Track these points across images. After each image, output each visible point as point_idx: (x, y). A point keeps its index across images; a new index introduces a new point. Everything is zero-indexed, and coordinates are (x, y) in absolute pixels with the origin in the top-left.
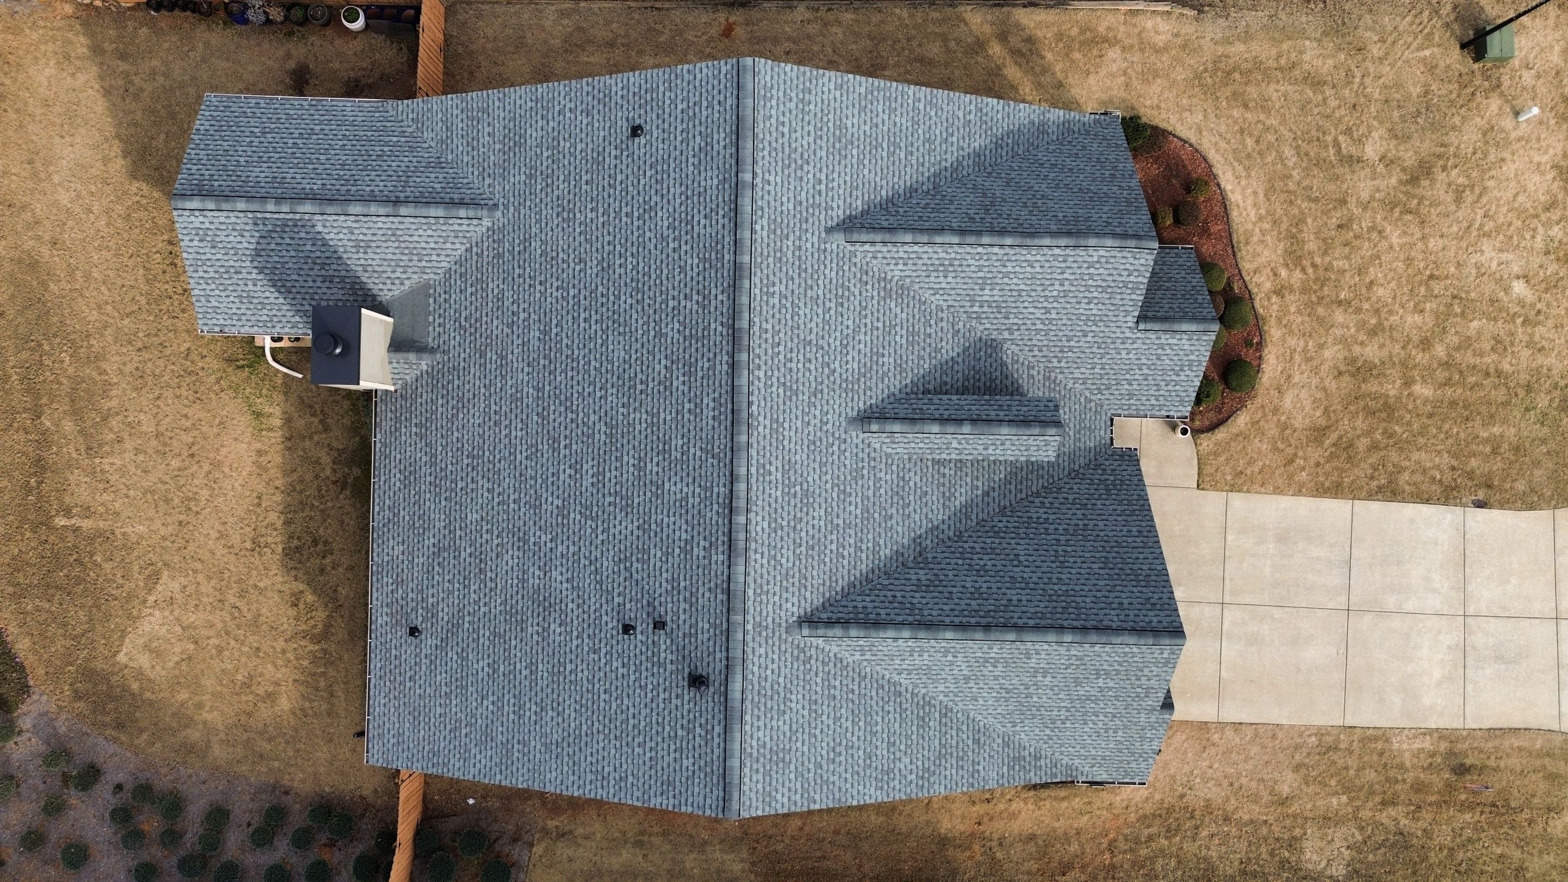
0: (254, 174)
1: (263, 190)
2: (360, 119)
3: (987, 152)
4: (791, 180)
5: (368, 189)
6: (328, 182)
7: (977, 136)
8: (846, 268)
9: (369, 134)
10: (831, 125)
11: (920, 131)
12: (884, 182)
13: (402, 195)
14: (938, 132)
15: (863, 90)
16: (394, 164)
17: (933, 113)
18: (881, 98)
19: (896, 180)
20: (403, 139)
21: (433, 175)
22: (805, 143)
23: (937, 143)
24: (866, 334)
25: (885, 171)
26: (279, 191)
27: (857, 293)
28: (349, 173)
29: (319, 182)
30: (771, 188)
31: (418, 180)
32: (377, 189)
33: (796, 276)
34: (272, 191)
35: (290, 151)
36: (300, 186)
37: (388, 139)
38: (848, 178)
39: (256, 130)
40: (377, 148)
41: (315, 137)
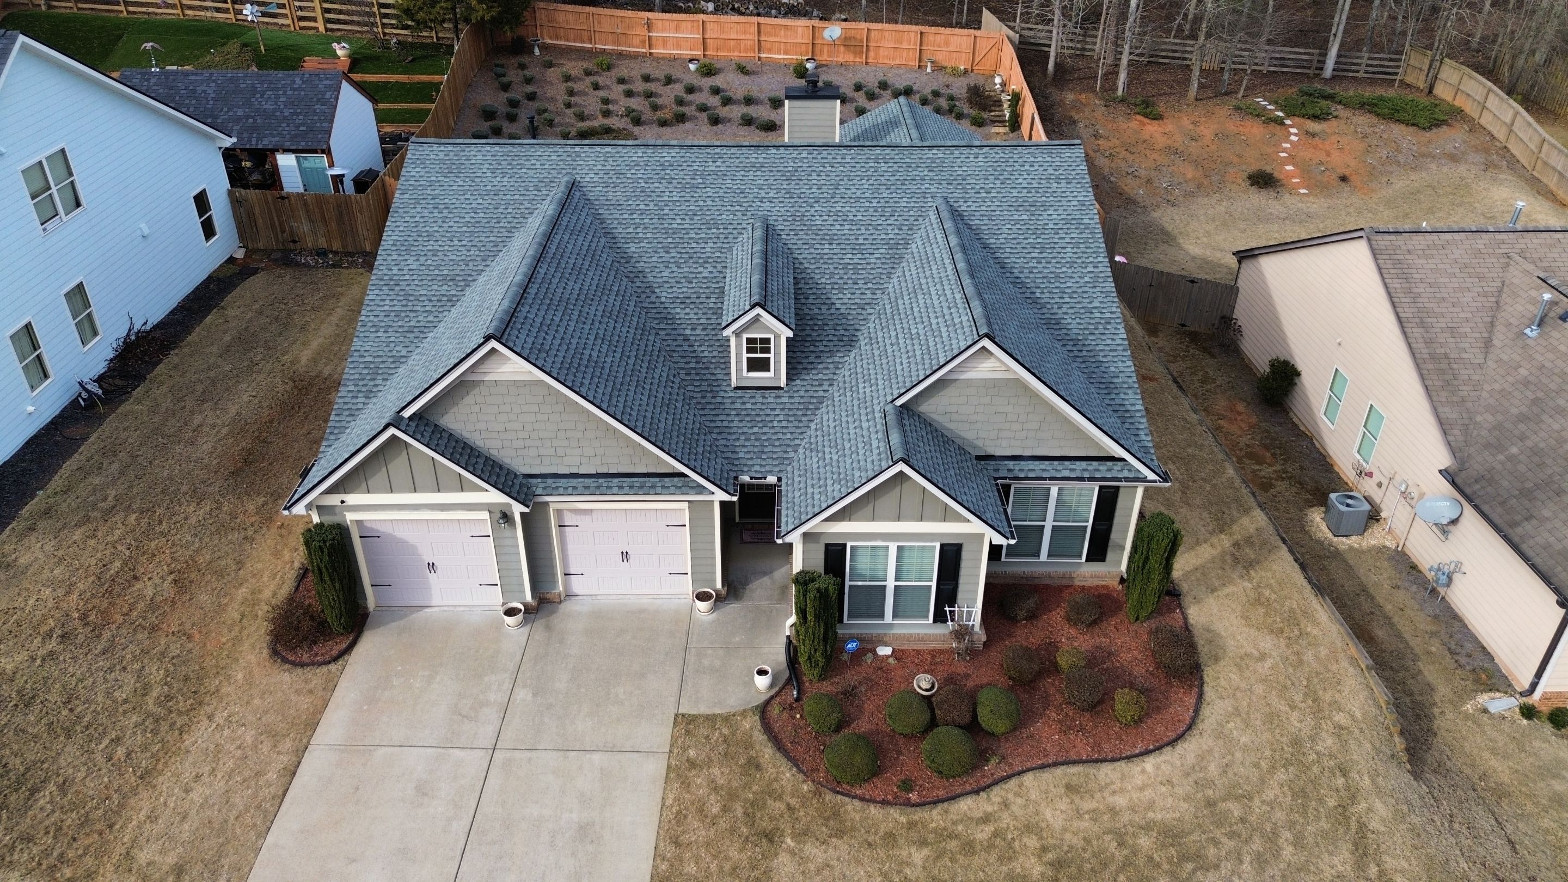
3: (1064, 331)
4: (984, 172)
7: (1078, 321)
8: (912, 213)
10: (1044, 199)
11: (1064, 269)
12: (1003, 241)
14: (1069, 284)
15: (1086, 221)
17: (1087, 279)
18: (1084, 235)
19: (1008, 250)
22: (1020, 181)
23: (1058, 284)
24: (850, 230)
25: (1014, 241)
27: (889, 222)
30: (972, 159)
33: (896, 177)
38: (998, 213)
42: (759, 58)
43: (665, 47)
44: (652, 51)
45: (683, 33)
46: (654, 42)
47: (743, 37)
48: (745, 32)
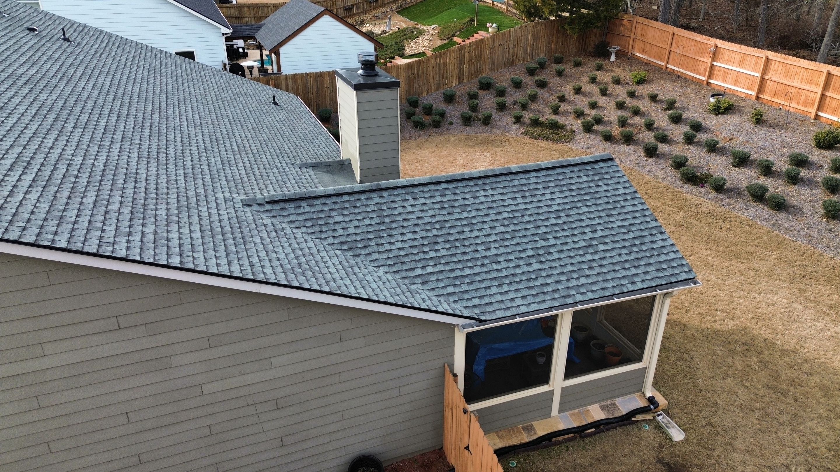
0: (558, 195)
1: (534, 180)
2: (494, 290)
5: (422, 201)
6: (472, 201)
9: (467, 271)
13: (377, 200)
16: (410, 236)
20: (419, 272)
21: (352, 230)
26: (516, 182)
28: (457, 216)
29: (482, 199)
31: (367, 222)
32: (412, 202)
34: (524, 181)
35: (544, 230)
36: (500, 191)
37: (439, 268)
39: (601, 247)
40: (444, 252)
41: (531, 253)
42: (817, 117)
43: (724, 80)
44: (711, 81)
45: (745, 68)
46: (716, 72)
47: (807, 87)
48: (810, 82)
